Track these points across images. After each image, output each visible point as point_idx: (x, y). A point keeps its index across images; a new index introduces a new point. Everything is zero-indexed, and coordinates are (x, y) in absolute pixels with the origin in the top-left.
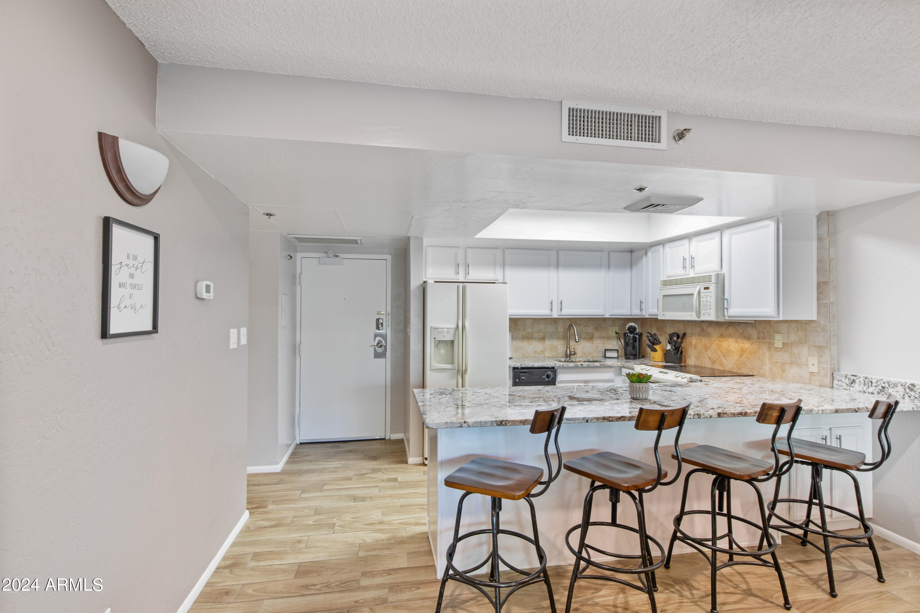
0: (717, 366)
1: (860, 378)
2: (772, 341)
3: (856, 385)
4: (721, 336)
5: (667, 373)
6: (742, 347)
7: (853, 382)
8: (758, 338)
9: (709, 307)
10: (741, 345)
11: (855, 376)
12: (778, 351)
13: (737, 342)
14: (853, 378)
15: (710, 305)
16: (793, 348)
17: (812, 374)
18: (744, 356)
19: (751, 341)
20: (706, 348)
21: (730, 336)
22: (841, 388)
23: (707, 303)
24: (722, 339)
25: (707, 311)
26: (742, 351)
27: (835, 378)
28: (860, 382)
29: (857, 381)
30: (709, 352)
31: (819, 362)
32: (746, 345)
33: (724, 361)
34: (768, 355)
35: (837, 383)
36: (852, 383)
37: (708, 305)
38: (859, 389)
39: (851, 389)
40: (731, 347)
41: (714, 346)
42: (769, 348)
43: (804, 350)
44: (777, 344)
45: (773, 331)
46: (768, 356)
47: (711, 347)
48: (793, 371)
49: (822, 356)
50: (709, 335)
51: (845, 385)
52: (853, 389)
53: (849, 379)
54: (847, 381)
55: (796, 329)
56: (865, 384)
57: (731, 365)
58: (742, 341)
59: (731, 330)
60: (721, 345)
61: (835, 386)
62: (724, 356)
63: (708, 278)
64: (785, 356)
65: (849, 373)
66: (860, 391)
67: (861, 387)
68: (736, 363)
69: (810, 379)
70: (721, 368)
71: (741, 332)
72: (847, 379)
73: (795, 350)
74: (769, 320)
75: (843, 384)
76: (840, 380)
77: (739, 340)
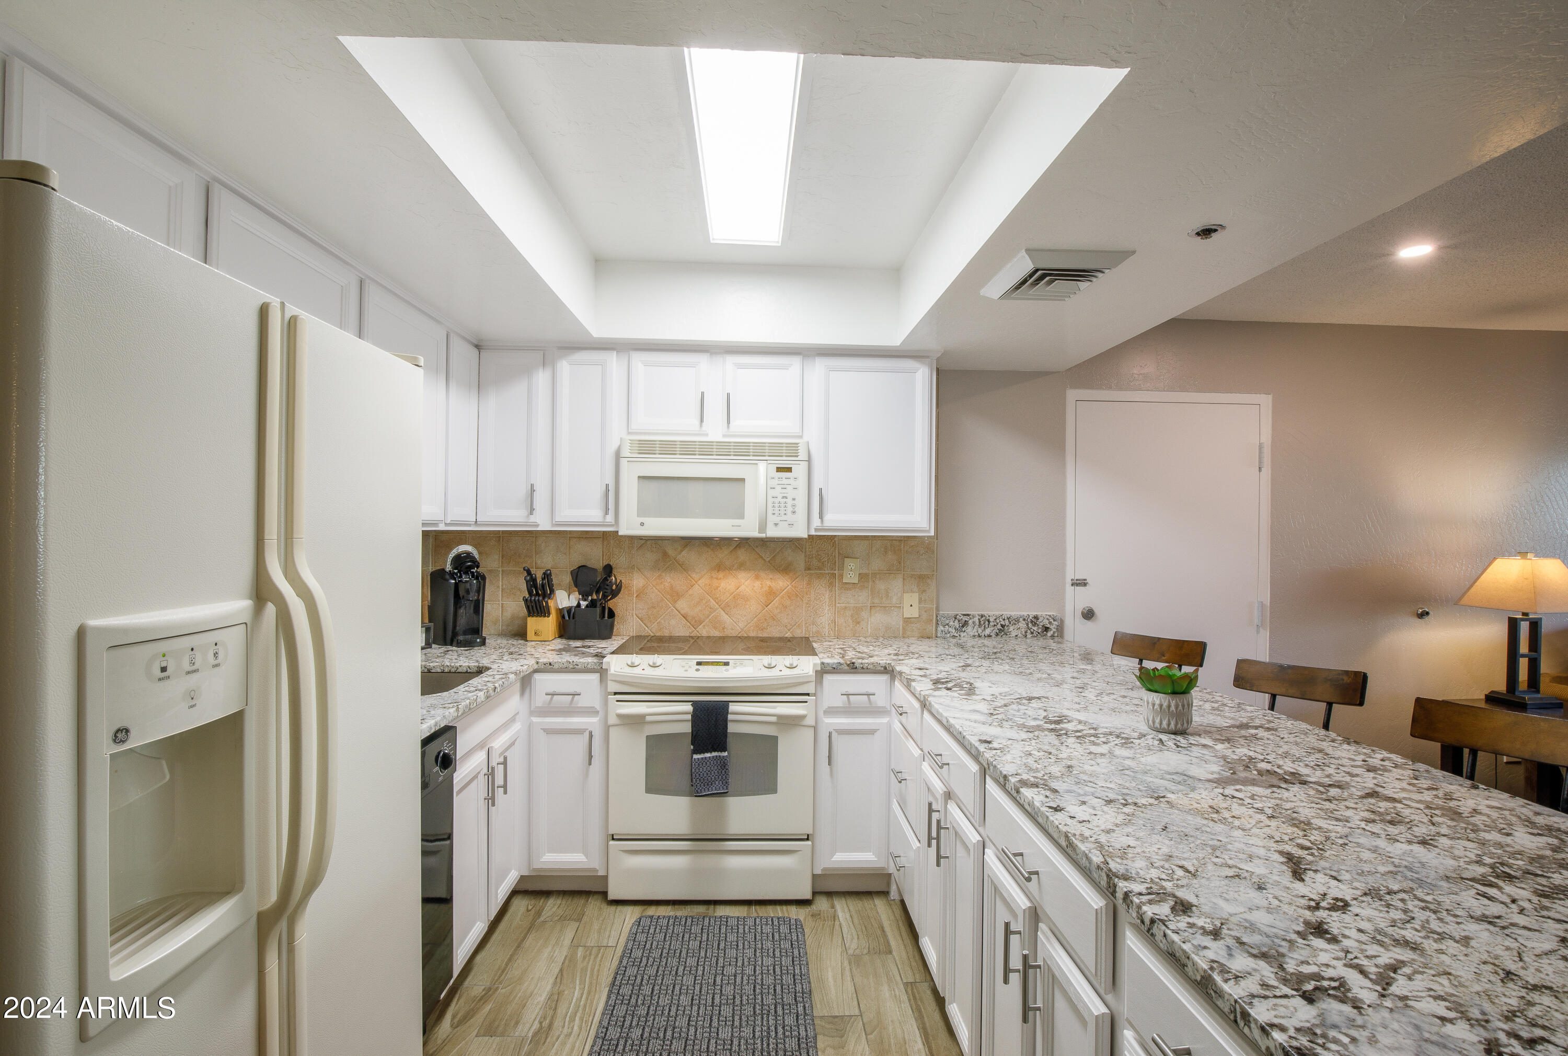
0: (704, 631)
1: (974, 617)
2: (836, 572)
3: (969, 630)
4: (719, 567)
5: (727, 664)
6: (770, 587)
7: (966, 624)
8: (808, 568)
9: (790, 509)
10: (768, 583)
11: (968, 615)
12: (850, 589)
13: (757, 577)
14: (965, 618)
15: (794, 506)
16: (877, 582)
17: (907, 621)
18: (776, 602)
19: (791, 574)
20: (676, 596)
21: (741, 566)
22: (948, 635)
23: (785, 500)
24: (721, 575)
25: (784, 518)
26: (771, 594)
27: (939, 623)
28: (974, 622)
29: (970, 622)
30: (682, 605)
31: (920, 601)
32: (781, 583)
33: (725, 617)
34: (827, 596)
35: (942, 628)
36: (963, 626)
37: (789, 505)
38: (972, 634)
39: (962, 634)
40: (742, 588)
41: (697, 590)
42: (831, 585)
43: (897, 584)
44: (849, 576)
45: (839, 553)
46: (827, 600)
47: (690, 592)
48: (877, 619)
49: (924, 591)
50: (683, 568)
51: (954, 631)
52: (965, 634)
53: (959, 621)
54: (956, 624)
55: (882, 549)
56: (980, 625)
57: (741, 625)
58: (771, 576)
59: (742, 555)
60: (717, 587)
61: (939, 635)
62: (726, 608)
63: (792, 450)
64: (863, 597)
65: (959, 613)
66: (974, 636)
67: (975, 630)
68: (755, 619)
69: (904, 629)
70: (717, 633)
71: (768, 560)
72: (957, 621)
73: (881, 586)
74: (832, 536)
75: (950, 629)
76: (947, 624)
77: (762, 574)
